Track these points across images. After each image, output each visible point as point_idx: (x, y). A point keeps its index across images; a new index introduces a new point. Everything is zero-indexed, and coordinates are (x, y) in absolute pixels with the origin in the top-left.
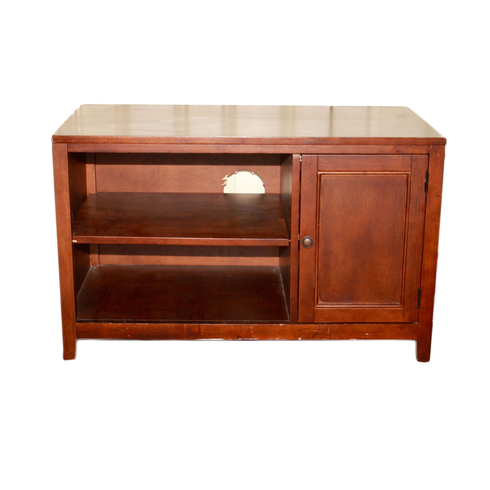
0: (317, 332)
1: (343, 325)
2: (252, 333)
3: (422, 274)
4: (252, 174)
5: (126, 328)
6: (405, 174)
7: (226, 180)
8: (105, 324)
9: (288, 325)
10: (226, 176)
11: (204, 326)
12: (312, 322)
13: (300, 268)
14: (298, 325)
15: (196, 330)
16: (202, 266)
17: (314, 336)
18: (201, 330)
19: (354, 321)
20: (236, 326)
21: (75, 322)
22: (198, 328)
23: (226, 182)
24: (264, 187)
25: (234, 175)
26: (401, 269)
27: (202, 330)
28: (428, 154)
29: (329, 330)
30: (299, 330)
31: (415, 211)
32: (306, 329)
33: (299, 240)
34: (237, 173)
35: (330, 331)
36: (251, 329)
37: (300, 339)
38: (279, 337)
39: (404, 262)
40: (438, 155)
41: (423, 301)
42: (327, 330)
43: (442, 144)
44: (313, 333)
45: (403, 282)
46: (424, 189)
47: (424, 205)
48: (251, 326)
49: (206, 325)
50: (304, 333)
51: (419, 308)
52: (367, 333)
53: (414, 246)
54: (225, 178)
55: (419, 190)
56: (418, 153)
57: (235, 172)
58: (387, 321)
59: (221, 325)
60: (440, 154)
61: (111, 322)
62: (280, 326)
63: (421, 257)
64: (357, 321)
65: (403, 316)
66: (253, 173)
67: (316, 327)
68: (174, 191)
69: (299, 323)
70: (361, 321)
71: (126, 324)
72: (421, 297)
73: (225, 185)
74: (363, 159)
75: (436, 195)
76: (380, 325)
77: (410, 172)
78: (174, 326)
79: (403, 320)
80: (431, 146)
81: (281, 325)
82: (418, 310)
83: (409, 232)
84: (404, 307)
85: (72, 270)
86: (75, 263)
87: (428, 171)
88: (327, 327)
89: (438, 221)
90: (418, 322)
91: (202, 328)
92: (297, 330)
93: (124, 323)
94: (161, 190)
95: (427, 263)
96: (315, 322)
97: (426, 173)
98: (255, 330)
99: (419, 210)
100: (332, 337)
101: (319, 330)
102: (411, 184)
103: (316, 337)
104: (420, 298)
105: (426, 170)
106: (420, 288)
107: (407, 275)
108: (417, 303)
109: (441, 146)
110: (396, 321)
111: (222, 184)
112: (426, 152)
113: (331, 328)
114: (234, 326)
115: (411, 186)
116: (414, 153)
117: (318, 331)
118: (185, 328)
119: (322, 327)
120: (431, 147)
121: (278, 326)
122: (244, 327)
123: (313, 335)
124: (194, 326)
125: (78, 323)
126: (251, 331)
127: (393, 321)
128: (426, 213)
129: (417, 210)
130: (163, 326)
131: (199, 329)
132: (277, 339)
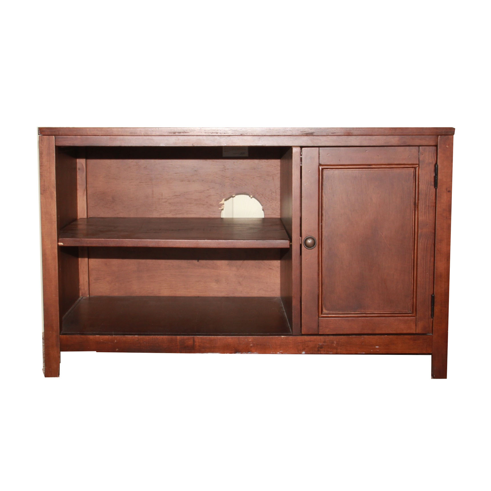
0: (322, 345)
1: (350, 336)
2: (251, 346)
3: (435, 278)
4: (250, 198)
5: (115, 341)
6: (412, 168)
7: (223, 204)
8: (91, 337)
9: (290, 337)
10: (224, 199)
11: (198, 338)
12: (317, 333)
13: (302, 272)
14: (301, 337)
15: (190, 342)
16: (198, 297)
17: (320, 349)
18: (195, 343)
19: (362, 333)
20: (234, 338)
21: (59, 334)
22: (192, 340)
23: (223, 206)
24: (263, 211)
25: (232, 198)
26: (412, 273)
27: (197, 344)
28: (436, 146)
29: (335, 342)
30: (302, 342)
31: (424, 208)
32: (310, 341)
33: (301, 243)
34: (234, 197)
35: (337, 343)
36: (250, 341)
37: (304, 353)
38: (281, 350)
39: (415, 265)
40: (447, 146)
41: (437, 309)
42: (333, 343)
43: (450, 133)
44: (318, 347)
45: (415, 288)
46: (433, 183)
47: (434, 201)
48: (250, 338)
49: (201, 338)
50: (308, 346)
51: (433, 317)
52: (377, 346)
53: (425, 247)
54: (223, 202)
55: (428, 185)
56: (426, 144)
57: (233, 195)
58: (398, 332)
59: (217, 338)
60: (449, 145)
61: (98, 335)
62: (281, 338)
63: (433, 259)
64: (366, 332)
65: (416, 325)
66: (251, 196)
67: (321, 340)
68: (170, 216)
69: (302, 334)
70: (370, 332)
71: (114, 336)
72: (435, 304)
73: (222, 209)
74: (367, 151)
75: (446, 190)
76: (391, 336)
77: (418, 165)
78: (166, 338)
79: (416, 331)
80: (439, 136)
81: (283, 336)
82: (432, 319)
83: (419, 231)
84: (416, 316)
85: (57, 275)
86: (60, 269)
87: (436, 163)
88: (333, 339)
89: (450, 219)
90: (432, 333)
91: (197, 340)
92: (301, 343)
93: (113, 335)
94: (155, 215)
95: (440, 265)
96: (319, 333)
97: (435, 166)
98: (254, 343)
99: (429, 206)
100: (339, 351)
101: (325, 342)
102: (420, 178)
103: (321, 351)
104: (434, 306)
105: (434, 163)
106: (433, 294)
107: (419, 279)
108: (430, 313)
109: (450, 136)
110: (409, 331)
111: (219, 209)
112: (434, 144)
113: (338, 340)
114: (232, 338)
115: (420, 181)
116: (421, 145)
117: (324, 344)
118: (178, 341)
119: (328, 339)
120: (439, 138)
121: (280, 338)
122: (243, 339)
123: (318, 348)
124: (188, 339)
125: (62, 336)
126: (250, 344)
127: (405, 332)
128: (437, 210)
129: (427, 207)
130: (154, 339)
131: (194, 341)
132: (278, 353)
